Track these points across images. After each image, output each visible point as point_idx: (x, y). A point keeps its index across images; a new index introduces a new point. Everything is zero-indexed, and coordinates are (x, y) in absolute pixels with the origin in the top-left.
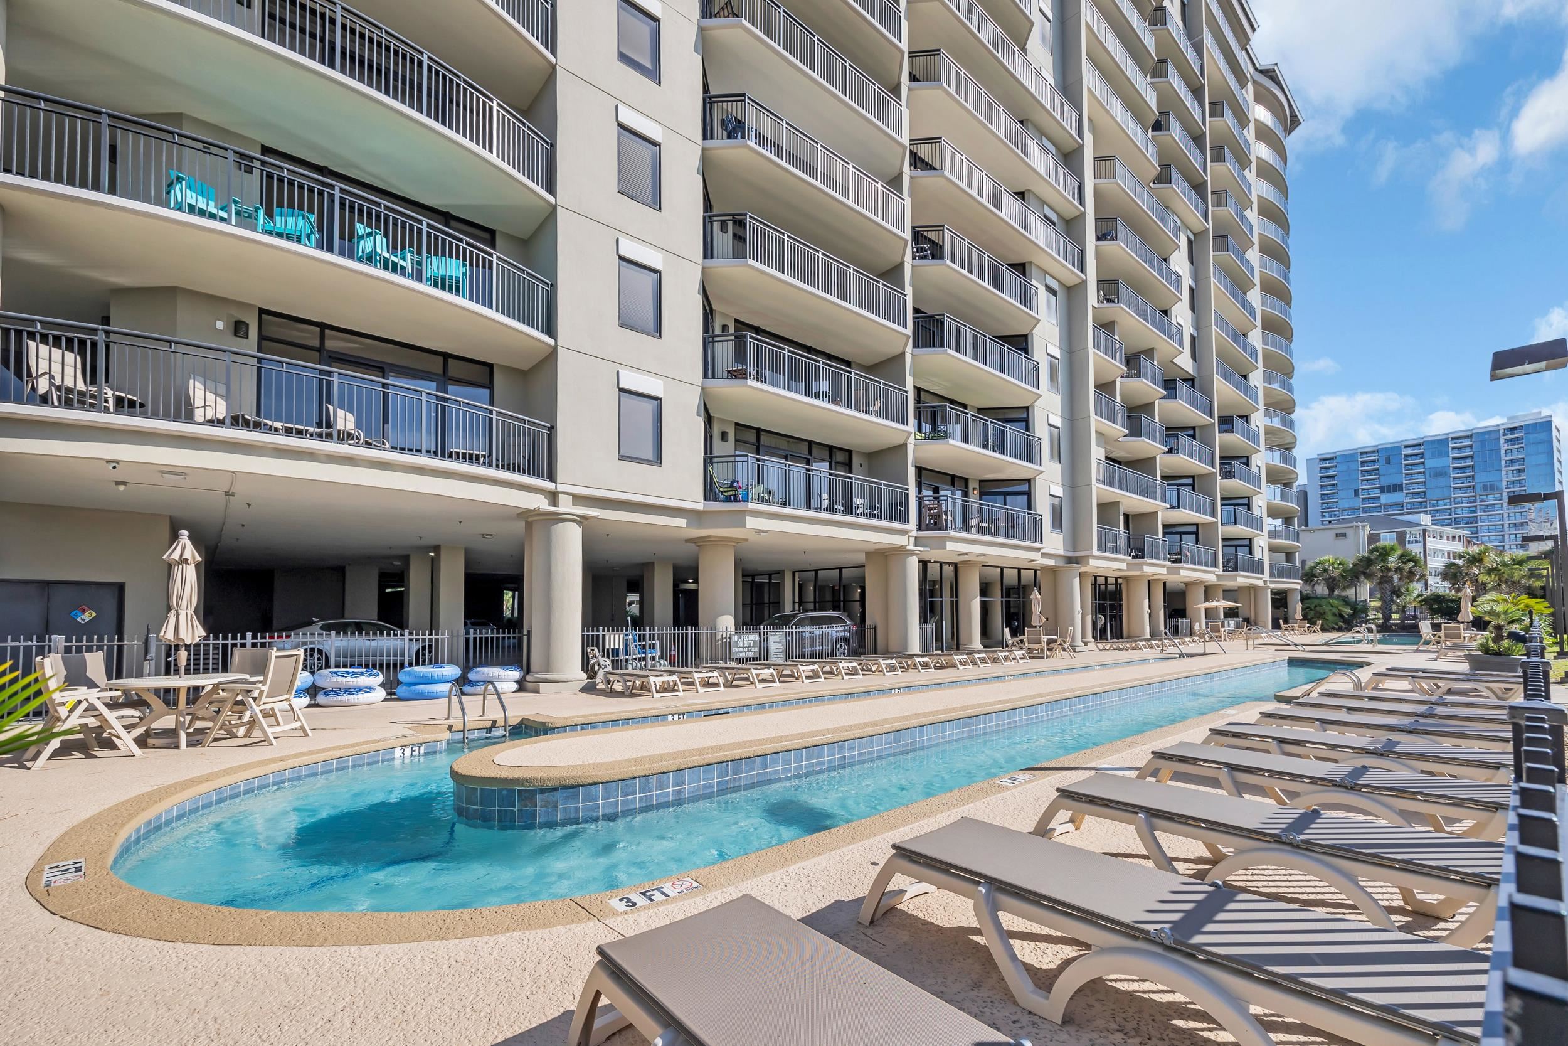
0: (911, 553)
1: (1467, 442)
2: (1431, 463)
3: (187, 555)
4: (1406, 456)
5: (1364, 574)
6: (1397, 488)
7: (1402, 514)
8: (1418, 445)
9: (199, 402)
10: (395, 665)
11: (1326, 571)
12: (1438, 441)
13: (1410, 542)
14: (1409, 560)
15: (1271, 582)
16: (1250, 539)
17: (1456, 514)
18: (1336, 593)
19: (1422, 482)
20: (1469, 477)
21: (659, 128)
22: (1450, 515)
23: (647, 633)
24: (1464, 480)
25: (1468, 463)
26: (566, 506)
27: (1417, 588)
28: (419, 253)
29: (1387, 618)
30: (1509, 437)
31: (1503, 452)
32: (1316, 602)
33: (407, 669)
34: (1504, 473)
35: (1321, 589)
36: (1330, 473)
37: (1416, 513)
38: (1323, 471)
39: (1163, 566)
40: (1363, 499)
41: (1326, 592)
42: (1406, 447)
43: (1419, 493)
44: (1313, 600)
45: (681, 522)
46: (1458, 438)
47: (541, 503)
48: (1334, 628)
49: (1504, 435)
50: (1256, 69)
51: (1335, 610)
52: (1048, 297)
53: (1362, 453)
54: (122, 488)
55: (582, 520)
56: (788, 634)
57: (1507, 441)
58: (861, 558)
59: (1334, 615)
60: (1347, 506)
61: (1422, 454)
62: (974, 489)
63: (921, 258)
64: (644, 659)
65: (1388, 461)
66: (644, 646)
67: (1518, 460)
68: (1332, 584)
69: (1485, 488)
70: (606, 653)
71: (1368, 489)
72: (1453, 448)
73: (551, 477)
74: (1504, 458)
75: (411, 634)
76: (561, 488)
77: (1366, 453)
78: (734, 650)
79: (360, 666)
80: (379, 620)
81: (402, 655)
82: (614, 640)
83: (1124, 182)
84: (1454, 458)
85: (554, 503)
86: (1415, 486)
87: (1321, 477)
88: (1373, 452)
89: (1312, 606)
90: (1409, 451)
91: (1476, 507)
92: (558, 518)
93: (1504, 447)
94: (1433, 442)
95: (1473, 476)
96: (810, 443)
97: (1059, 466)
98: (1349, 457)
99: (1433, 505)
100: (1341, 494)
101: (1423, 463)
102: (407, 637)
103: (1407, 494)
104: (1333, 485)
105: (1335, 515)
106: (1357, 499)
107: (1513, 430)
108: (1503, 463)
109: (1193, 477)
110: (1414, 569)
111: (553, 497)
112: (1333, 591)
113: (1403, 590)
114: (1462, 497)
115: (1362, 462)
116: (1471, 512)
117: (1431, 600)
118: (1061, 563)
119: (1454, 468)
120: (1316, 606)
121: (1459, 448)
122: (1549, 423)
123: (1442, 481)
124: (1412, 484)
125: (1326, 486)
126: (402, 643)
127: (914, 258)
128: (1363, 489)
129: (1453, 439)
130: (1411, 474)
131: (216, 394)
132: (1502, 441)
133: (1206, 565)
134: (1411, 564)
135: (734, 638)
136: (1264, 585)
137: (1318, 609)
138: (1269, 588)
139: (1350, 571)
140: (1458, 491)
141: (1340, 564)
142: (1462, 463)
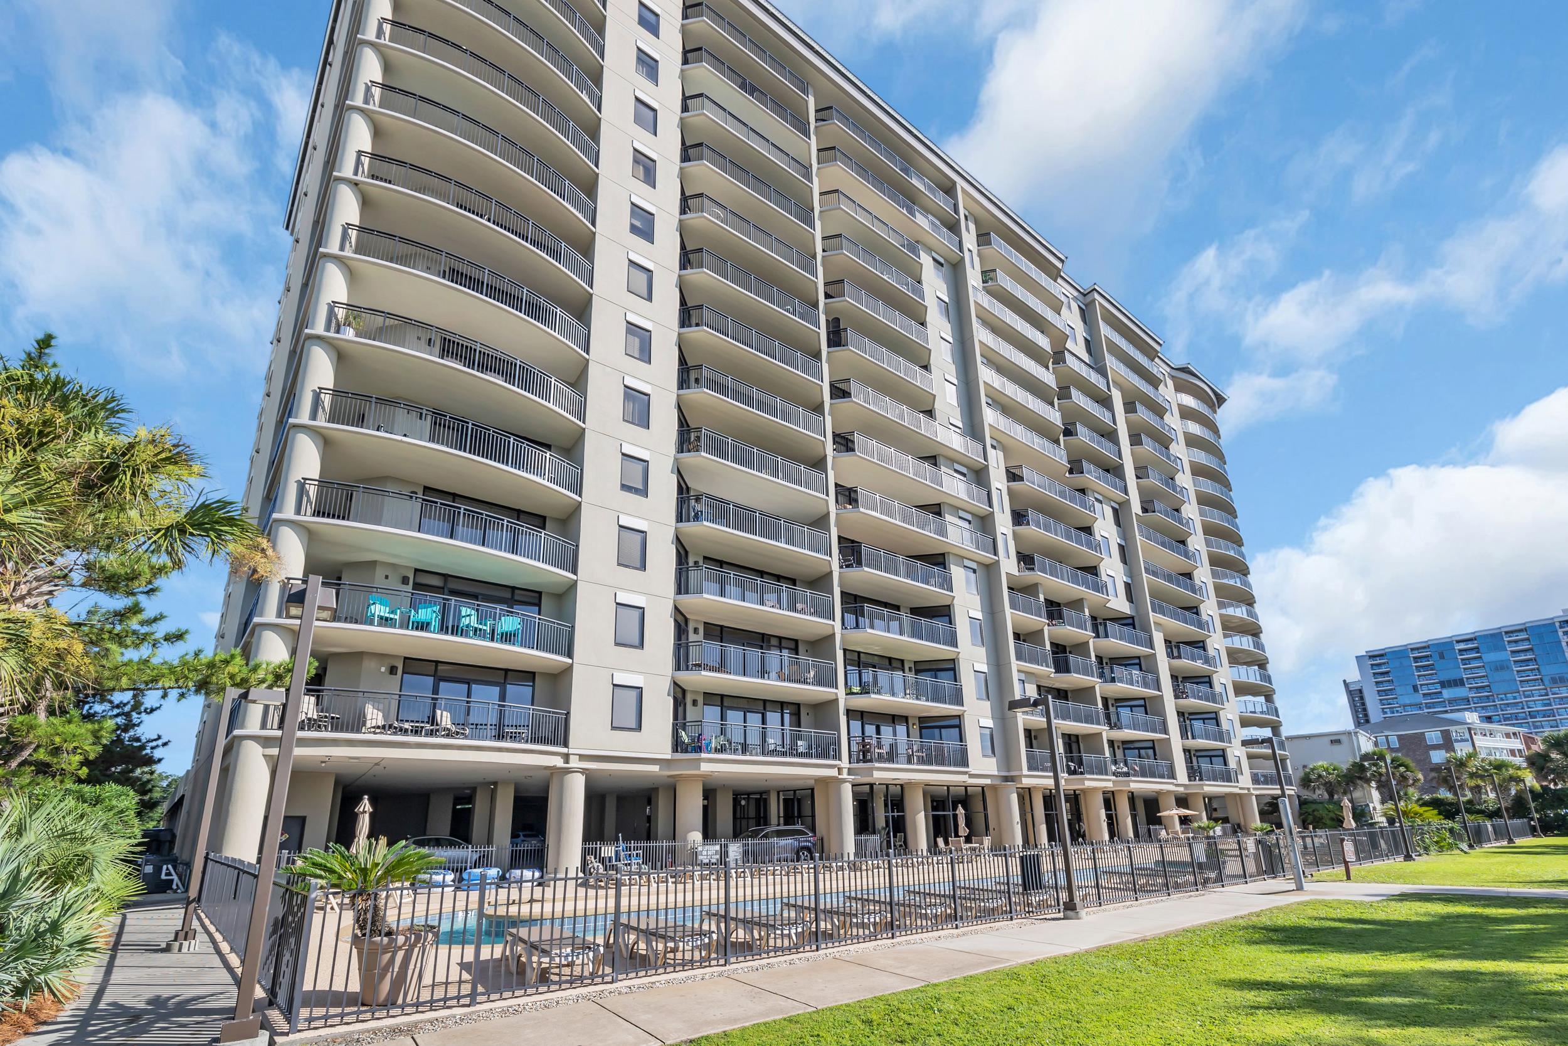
0: (844, 781)
1: (1523, 636)
2: (1490, 657)
3: (366, 809)
4: (1460, 651)
5: (1360, 778)
6: (1460, 683)
7: (1446, 712)
8: (1471, 640)
9: (369, 717)
10: (461, 869)
11: (1320, 776)
12: (1492, 635)
13: (1457, 741)
14: (1400, 765)
15: (1255, 789)
16: (1223, 750)
17: (1529, 708)
19: (1484, 676)
20: (1534, 669)
21: (646, 523)
22: (1523, 708)
23: (632, 845)
24: (1529, 673)
25: (1530, 656)
26: (574, 763)
28: (494, 620)
31: (1564, 644)
32: (1314, 806)
33: (469, 870)
35: (1321, 794)
36: (1383, 670)
37: (1459, 710)
38: (1375, 667)
39: (1110, 780)
40: (1424, 695)
41: (1326, 796)
42: (1458, 642)
43: (1483, 687)
44: (1310, 805)
45: (655, 768)
46: (1512, 632)
47: (559, 762)
49: (1561, 628)
50: (1172, 368)
51: (1332, 815)
52: (966, 575)
53: (1412, 649)
54: (323, 765)
55: (584, 771)
56: (745, 845)
57: (1564, 634)
58: (811, 783)
60: (1408, 702)
61: (1477, 648)
62: (913, 724)
63: (847, 566)
64: (629, 864)
65: (1442, 656)
66: (630, 855)
68: (1330, 789)
69: (1554, 680)
70: (602, 861)
71: (1427, 684)
72: (1509, 642)
73: (566, 745)
75: (473, 847)
76: (571, 751)
77: (1417, 649)
78: (700, 857)
79: (440, 868)
80: (451, 836)
81: (466, 862)
82: (608, 851)
83: (1034, 482)
84: (1513, 652)
85: (567, 762)
86: (1477, 680)
87: (1374, 674)
88: (1424, 648)
89: (1310, 810)
90: (1462, 646)
91: (1549, 699)
92: (568, 771)
93: (1564, 639)
94: (1485, 636)
95: (1538, 669)
96: (765, 701)
97: (989, 703)
98: (1399, 654)
99: (1502, 700)
100: (1399, 690)
101: (1480, 657)
102: (470, 849)
103: (1470, 688)
104: (1389, 681)
105: (1397, 711)
106: (1416, 695)
109: (1144, 699)
110: (1405, 774)
111: (566, 757)
112: (1333, 796)
114: (1531, 691)
115: (1415, 658)
116: (1545, 705)
118: (997, 782)
119: (1515, 662)
120: (1314, 811)
121: (1516, 642)
123: (1505, 675)
124: (1474, 678)
125: (1381, 682)
126: (467, 853)
127: (841, 567)
128: (1421, 685)
129: (1506, 633)
130: (1471, 668)
131: (378, 710)
132: (1560, 634)
133: (1162, 777)
134: (1403, 769)
135: (700, 849)
136: (1246, 792)
137: (1316, 813)
138: (1252, 794)
139: (1345, 776)
140: (1525, 684)
141: (1334, 770)
142: (1522, 657)
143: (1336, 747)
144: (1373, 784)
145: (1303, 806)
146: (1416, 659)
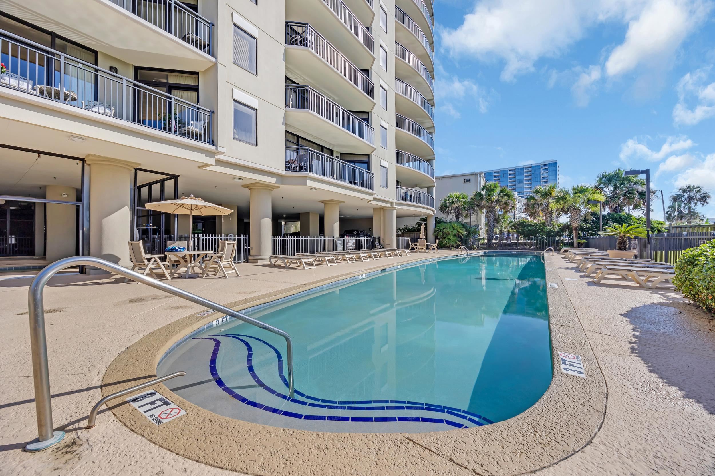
1: (530, 170)
2: (518, 178)
4: (510, 174)
5: (477, 205)
8: (514, 170)
11: (453, 203)
12: (520, 168)
14: (505, 195)
15: (397, 204)
18: (460, 220)
19: (514, 185)
24: (528, 185)
25: (530, 178)
27: (510, 215)
29: (490, 239)
30: (543, 168)
31: (541, 174)
32: (445, 225)
34: (541, 182)
35: (452, 216)
41: (454, 219)
42: (510, 170)
46: (527, 168)
48: (453, 246)
49: (542, 167)
51: (455, 232)
53: (495, 172)
57: (543, 170)
59: (455, 235)
61: (515, 173)
65: (503, 176)
67: (546, 178)
68: (458, 212)
72: (525, 172)
74: (542, 176)
84: (526, 176)
88: (498, 172)
89: (441, 228)
90: (511, 172)
93: (542, 172)
94: (518, 169)
95: (531, 183)
101: (515, 178)
107: (545, 165)
108: (541, 178)
110: (507, 202)
112: (459, 218)
113: (501, 218)
117: (518, 225)
119: (525, 180)
121: (527, 172)
122: (556, 163)
123: (521, 185)
124: (511, 186)
129: (525, 168)
130: (511, 182)
132: (541, 170)
134: (506, 198)
136: (388, 205)
137: (444, 230)
138: (394, 209)
139: (469, 202)
140: (526, 189)
141: (463, 198)
142: (528, 178)
143: (467, 184)
144: (484, 211)
145: (438, 225)
146: (495, 176)
